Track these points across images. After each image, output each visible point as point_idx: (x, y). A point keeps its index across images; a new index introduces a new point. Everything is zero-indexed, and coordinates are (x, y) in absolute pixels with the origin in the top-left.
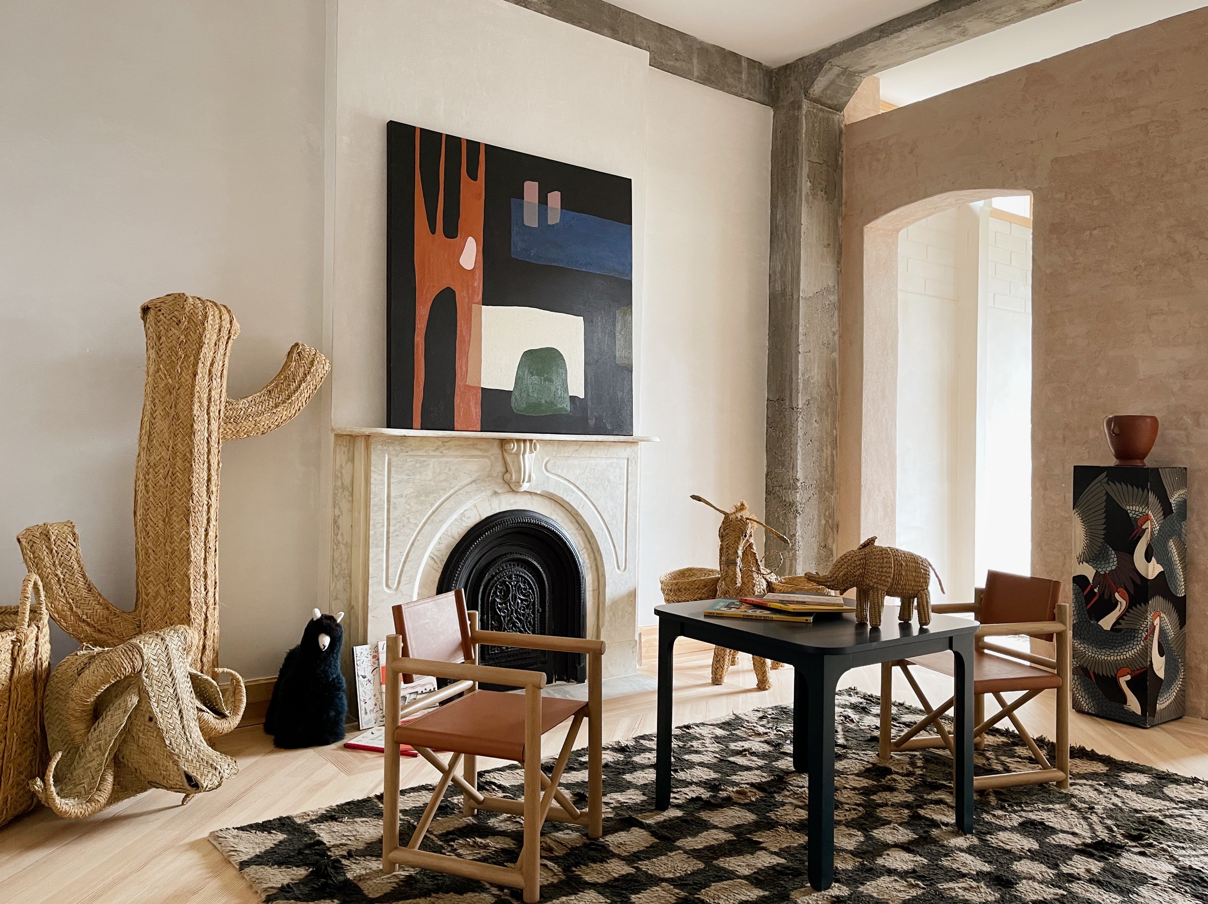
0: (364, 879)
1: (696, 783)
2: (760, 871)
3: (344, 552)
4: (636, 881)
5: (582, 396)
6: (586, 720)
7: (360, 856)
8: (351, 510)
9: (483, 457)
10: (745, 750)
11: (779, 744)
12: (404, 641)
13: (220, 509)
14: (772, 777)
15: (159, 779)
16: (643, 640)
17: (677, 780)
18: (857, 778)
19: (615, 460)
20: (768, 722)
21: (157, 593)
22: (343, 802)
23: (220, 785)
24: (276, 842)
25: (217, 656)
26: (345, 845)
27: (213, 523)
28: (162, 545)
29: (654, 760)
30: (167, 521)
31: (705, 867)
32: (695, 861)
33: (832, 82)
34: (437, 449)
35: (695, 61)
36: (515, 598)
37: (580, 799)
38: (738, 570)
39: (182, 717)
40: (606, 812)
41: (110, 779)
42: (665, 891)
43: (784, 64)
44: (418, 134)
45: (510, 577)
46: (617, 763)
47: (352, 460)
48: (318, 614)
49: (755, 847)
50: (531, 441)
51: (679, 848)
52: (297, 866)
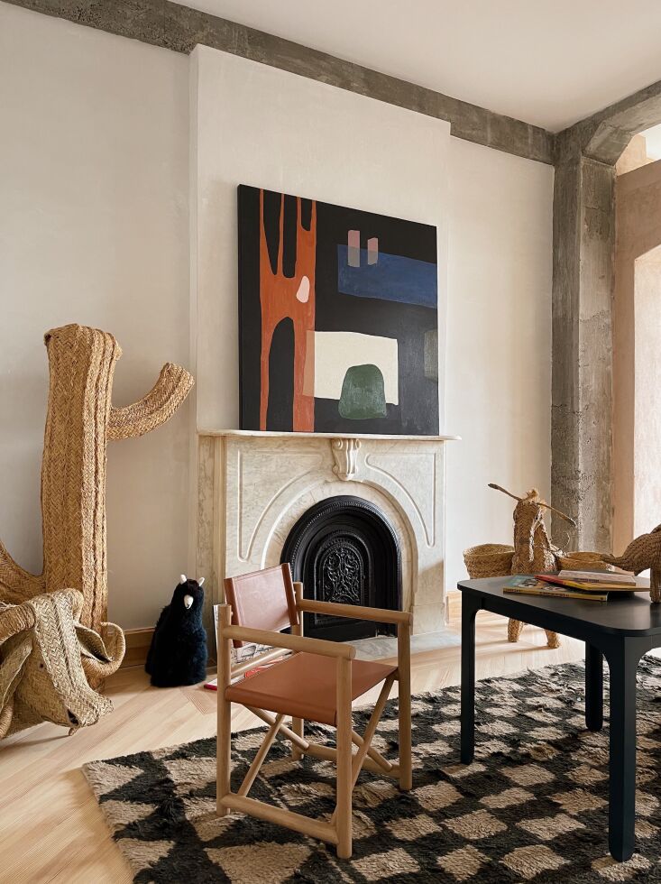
0: (200, 820)
1: (497, 737)
2: (560, 837)
3: (207, 528)
4: (442, 841)
5: (397, 404)
6: (396, 683)
7: (198, 796)
8: (212, 496)
9: (317, 453)
10: (540, 706)
11: (571, 701)
12: (234, 610)
13: (107, 495)
14: (567, 735)
15: (48, 715)
16: (450, 602)
17: (479, 733)
18: (646, 739)
19: (424, 456)
20: (560, 679)
21: (57, 561)
22: (195, 740)
23: (96, 721)
24: (133, 777)
25: (106, 612)
26: (189, 784)
27: (100, 505)
28: (61, 524)
29: (459, 712)
30: (64, 505)
31: (508, 830)
32: (499, 822)
33: (606, 140)
34: (279, 446)
35: (489, 129)
36: (343, 567)
37: (393, 749)
38: (531, 547)
39: (67, 664)
40: (416, 763)
41: (9, 714)
42: (470, 854)
43: (564, 128)
44: (262, 193)
45: (339, 550)
46: (427, 713)
47: (212, 456)
48: (184, 579)
49: (554, 810)
50: (355, 439)
51: (484, 806)
52: (147, 803)
